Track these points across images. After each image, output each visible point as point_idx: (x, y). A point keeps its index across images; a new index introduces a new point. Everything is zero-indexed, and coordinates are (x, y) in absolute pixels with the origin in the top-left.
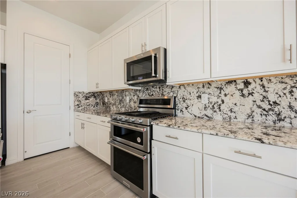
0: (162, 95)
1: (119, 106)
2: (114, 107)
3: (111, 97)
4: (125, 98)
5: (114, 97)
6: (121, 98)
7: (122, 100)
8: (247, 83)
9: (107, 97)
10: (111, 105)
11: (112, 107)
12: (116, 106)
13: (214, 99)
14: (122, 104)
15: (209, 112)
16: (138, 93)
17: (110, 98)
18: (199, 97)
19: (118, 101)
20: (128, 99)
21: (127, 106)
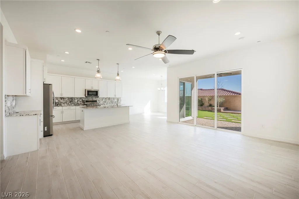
0: (93, 99)
1: (69, 103)
2: (65, 104)
3: (62, 100)
4: (74, 100)
5: (65, 100)
6: (71, 100)
7: (72, 101)
8: (109, 98)
9: (57, 99)
10: (62, 103)
11: (63, 104)
12: (67, 104)
13: (105, 100)
14: (72, 103)
15: (104, 103)
16: (82, 99)
17: (60, 100)
18: (102, 100)
19: (69, 101)
20: (76, 101)
21: (76, 103)
